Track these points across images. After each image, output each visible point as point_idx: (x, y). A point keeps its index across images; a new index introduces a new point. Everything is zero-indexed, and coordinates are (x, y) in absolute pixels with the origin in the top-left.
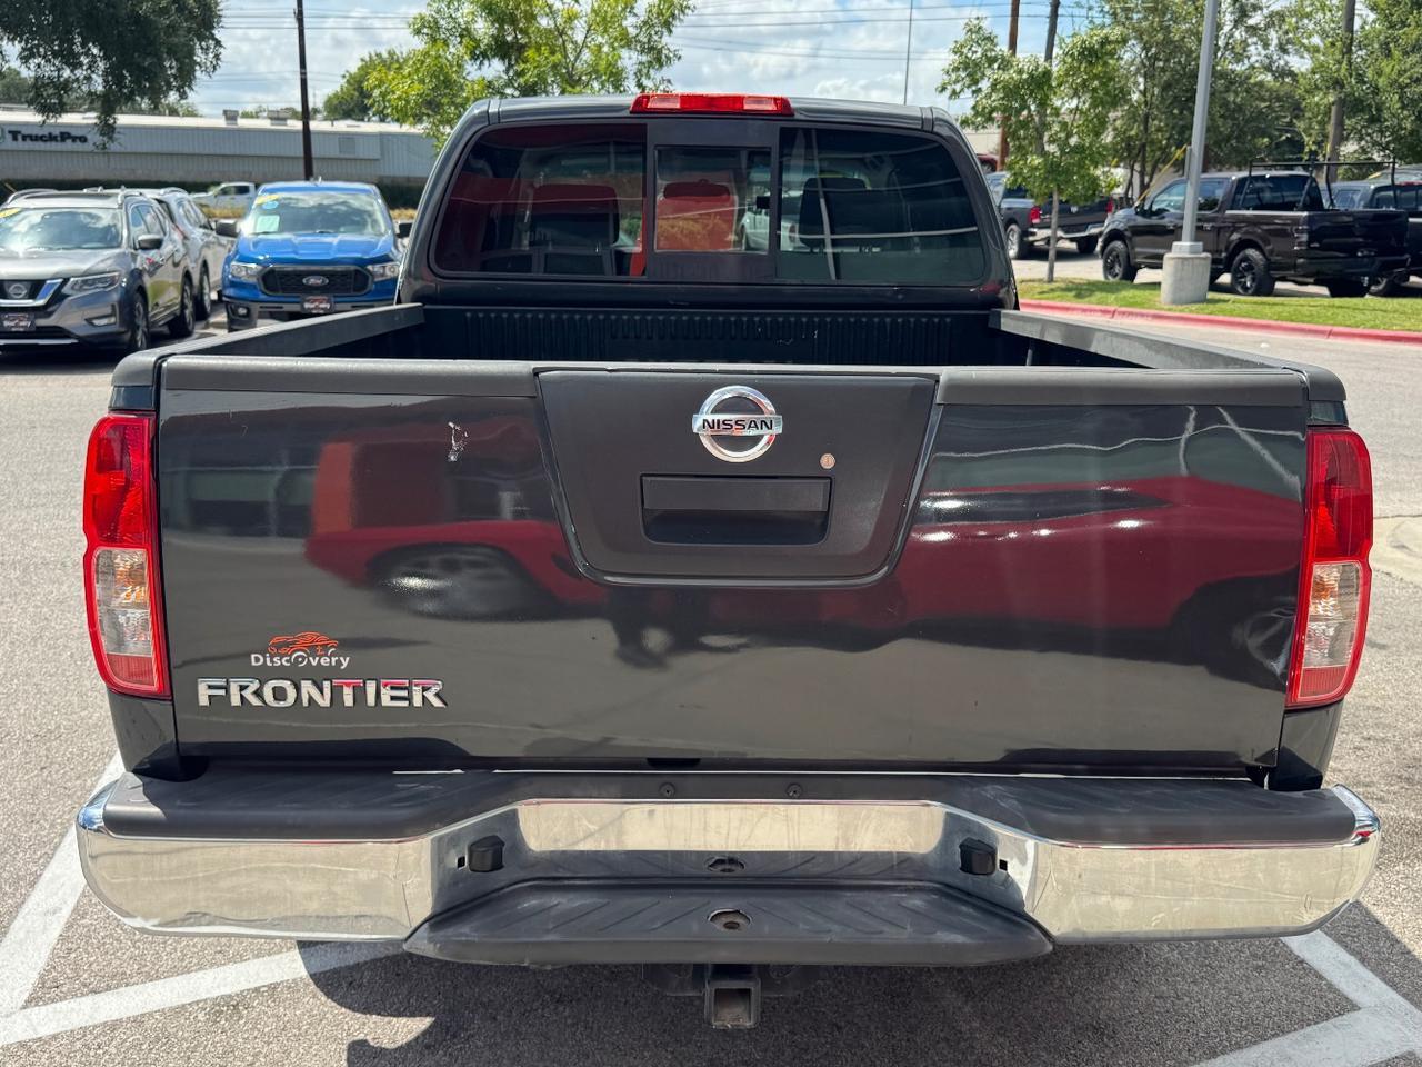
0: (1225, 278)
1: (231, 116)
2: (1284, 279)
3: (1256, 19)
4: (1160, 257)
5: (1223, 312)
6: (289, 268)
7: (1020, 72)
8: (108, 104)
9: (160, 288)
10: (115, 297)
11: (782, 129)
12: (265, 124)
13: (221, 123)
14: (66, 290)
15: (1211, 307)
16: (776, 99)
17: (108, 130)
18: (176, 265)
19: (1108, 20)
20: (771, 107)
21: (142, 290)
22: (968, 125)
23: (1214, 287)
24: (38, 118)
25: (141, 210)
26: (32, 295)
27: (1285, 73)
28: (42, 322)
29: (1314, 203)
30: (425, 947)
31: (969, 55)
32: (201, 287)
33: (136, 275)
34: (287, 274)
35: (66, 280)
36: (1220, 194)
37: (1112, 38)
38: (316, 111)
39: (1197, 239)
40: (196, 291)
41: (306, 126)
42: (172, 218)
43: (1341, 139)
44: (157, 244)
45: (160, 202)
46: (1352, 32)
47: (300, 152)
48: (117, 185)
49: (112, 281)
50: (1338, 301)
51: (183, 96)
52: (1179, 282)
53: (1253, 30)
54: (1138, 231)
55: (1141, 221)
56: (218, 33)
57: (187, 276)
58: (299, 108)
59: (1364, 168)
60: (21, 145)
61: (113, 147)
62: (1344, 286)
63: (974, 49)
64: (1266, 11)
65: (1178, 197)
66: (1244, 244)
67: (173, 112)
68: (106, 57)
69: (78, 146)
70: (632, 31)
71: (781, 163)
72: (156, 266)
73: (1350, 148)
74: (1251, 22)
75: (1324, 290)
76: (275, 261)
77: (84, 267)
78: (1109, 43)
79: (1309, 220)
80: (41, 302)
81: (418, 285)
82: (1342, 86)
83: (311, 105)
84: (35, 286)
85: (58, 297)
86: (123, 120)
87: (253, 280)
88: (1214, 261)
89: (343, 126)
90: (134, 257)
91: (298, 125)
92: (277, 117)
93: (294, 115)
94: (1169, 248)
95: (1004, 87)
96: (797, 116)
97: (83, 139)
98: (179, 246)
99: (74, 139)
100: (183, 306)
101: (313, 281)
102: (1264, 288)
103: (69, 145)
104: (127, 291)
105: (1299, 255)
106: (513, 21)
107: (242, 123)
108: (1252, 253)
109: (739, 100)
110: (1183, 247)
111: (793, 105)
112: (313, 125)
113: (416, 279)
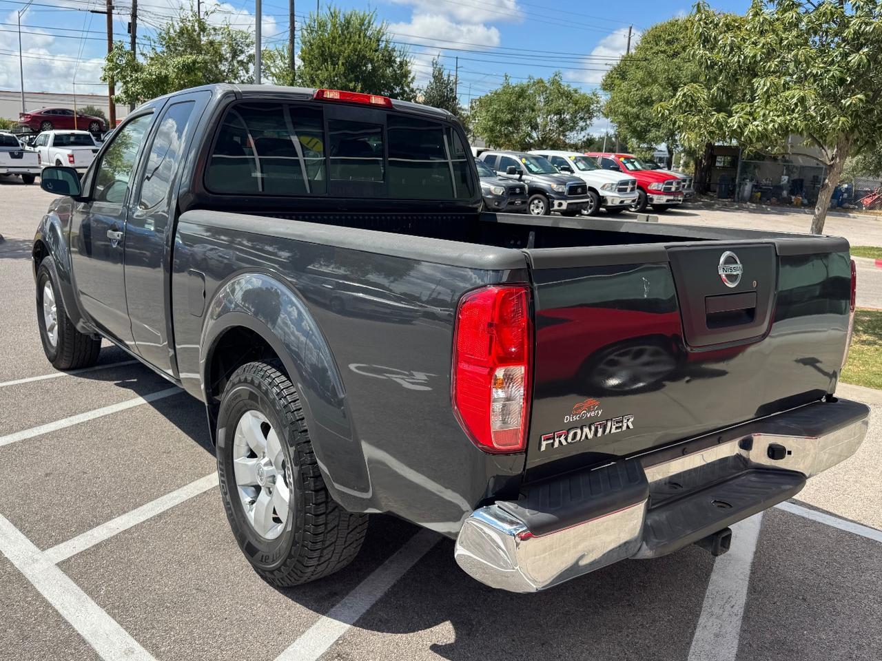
7: (150, 74)
19: (165, 49)
22: (120, 102)
30: (647, 553)
31: (118, 62)
37: (198, 60)
46: (294, 69)
63: (120, 58)
64: (247, 54)
78: (198, 63)
95: (143, 82)
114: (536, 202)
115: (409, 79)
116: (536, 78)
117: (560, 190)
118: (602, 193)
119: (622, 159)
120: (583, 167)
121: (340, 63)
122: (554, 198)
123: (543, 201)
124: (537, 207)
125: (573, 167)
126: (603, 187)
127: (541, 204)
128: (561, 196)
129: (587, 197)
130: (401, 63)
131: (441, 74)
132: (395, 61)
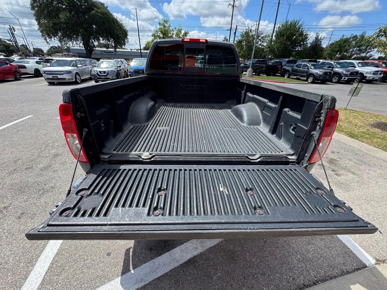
0: (254, 74)
1: (131, 50)
2: (261, 74)
3: (260, 38)
4: (247, 71)
5: (254, 78)
6: (137, 70)
8: (115, 47)
9: (122, 73)
10: (115, 74)
11: (206, 45)
12: (136, 51)
13: (130, 51)
14: (109, 73)
15: (252, 77)
16: (205, 40)
17: (116, 51)
18: (123, 69)
20: (204, 41)
21: (119, 73)
23: (253, 75)
24: (106, 49)
25: (118, 62)
26: (104, 73)
27: (262, 46)
28: (106, 77)
29: (266, 64)
32: (127, 72)
33: (118, 71)
34: (137, 71)
35: (109, 71)
36: (255, 62)
38: (142, 49)
39: (251, 68)
40: (127, 73)
41: (141, 51)
42: (123, 63)
43: (269, 55)
44: (120, 67)
45: (121, 61)
46: (272, 40)
47: (140, 55)
48: (115, 58)
49: (115, 72)
50: (268, 77)
51: (125, 46)
52: (249, 74)
53: (259, 40)
54: (244, 67)
55: (244, 66)
56: (128, 37)
57: (125, 71)
58: (140, 49)
59: (271, 59)
60: (105, 53)
61: (116, 54)
62: (268, 75)
65: (249, 63)
66: (257, 69)
67: (124, 49)
68: (114, 40)
69: (112, 54)
70: (181, 37)
71: (206, 53)
72: (121, 70)
73: (270, 56)
74: (259, 38)
75: (266, 75)
76: (136, 69)
77: (111, 70)
79: (265, 66)
80: (106, 74)
81: (147, 72)
82: (270, 48)
83: (141, 49)
84: (105, 72)
85: (108, 74)
86: (117, 50)
87: (133, 72)
88: (253, 71)
89: (145, 51)
90: (118, 68)
91: (140, 51)
92: (137, 50)
93: (139, 50)
94: (248, 69)
96: (209, 43)
97: (113, 53)
98: (124, 66)
99: (112, 52)
100: (125, 75)
101: (141, 72)
102: (259, 75)
103: (111, 53)
104: (117, 73)
105: (264, 70)
106: (165, 34)
107: (133, 51)
108: (258, 70)
109: (199, 40)
110: (250, 69)
111: (208, 41)
112: (142, 51)
113: (147, 71)
114: (335, 77)
115: (307, 40)
116: (355, 35)
117: (346, 73)
118: (365, 75)
119: (381, 63)
120: (361, 66)
121: (285, 37)
122: (343, 76)
123: (338, 77)
124: (335, 79)
125: (356, 65)
126: (366, 73)
127: (337, 78)
128: (346, 75)
129: (358, 76)
130: (305, 35)
131: (318, 37)
132: (303, 34)
